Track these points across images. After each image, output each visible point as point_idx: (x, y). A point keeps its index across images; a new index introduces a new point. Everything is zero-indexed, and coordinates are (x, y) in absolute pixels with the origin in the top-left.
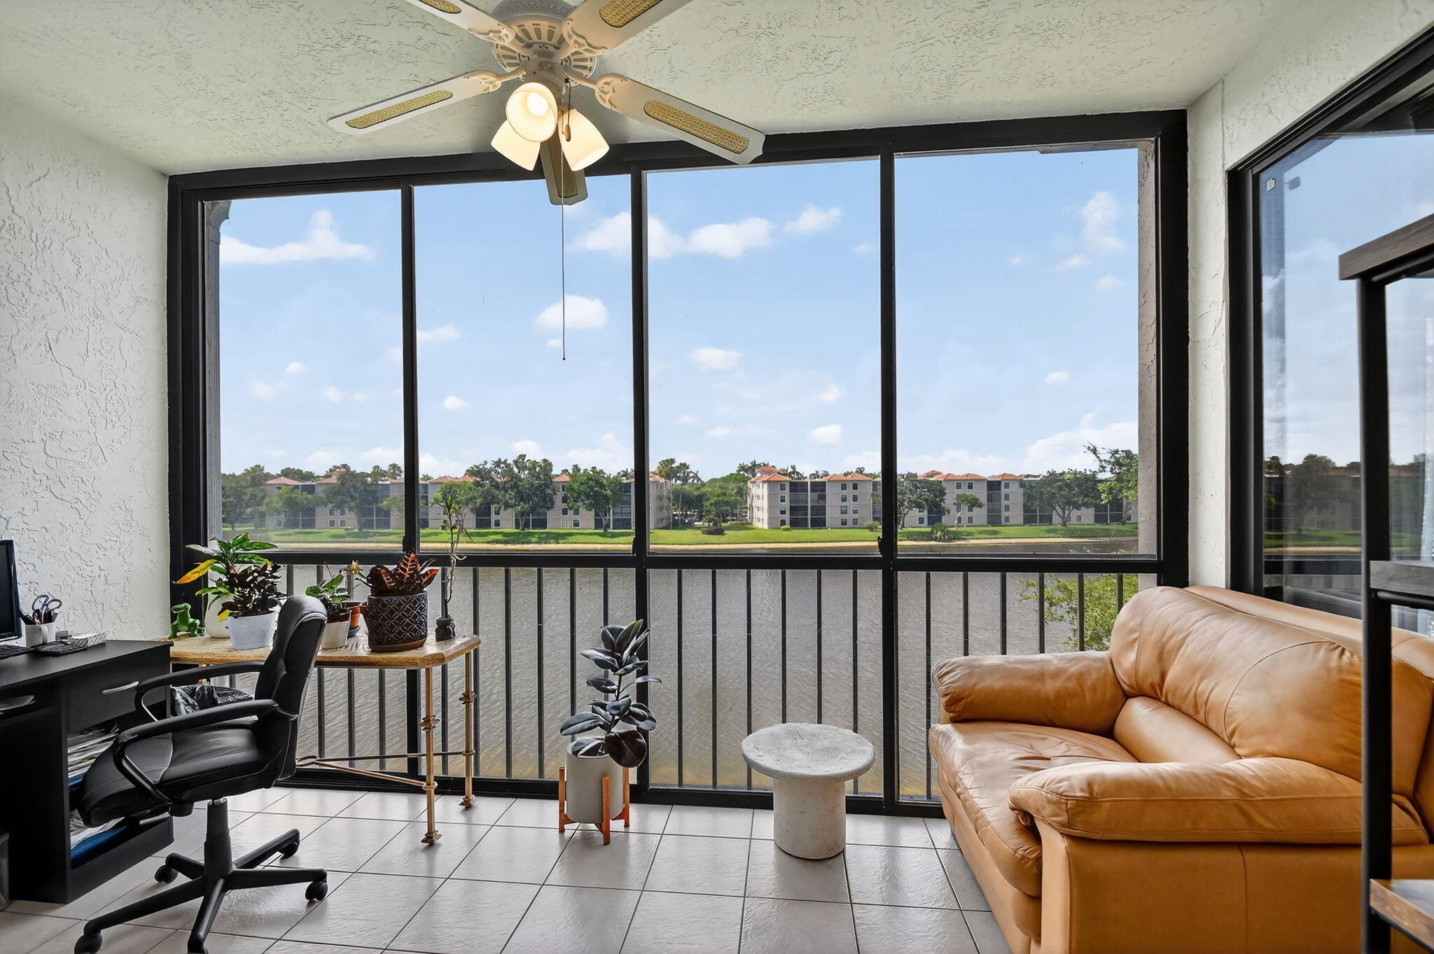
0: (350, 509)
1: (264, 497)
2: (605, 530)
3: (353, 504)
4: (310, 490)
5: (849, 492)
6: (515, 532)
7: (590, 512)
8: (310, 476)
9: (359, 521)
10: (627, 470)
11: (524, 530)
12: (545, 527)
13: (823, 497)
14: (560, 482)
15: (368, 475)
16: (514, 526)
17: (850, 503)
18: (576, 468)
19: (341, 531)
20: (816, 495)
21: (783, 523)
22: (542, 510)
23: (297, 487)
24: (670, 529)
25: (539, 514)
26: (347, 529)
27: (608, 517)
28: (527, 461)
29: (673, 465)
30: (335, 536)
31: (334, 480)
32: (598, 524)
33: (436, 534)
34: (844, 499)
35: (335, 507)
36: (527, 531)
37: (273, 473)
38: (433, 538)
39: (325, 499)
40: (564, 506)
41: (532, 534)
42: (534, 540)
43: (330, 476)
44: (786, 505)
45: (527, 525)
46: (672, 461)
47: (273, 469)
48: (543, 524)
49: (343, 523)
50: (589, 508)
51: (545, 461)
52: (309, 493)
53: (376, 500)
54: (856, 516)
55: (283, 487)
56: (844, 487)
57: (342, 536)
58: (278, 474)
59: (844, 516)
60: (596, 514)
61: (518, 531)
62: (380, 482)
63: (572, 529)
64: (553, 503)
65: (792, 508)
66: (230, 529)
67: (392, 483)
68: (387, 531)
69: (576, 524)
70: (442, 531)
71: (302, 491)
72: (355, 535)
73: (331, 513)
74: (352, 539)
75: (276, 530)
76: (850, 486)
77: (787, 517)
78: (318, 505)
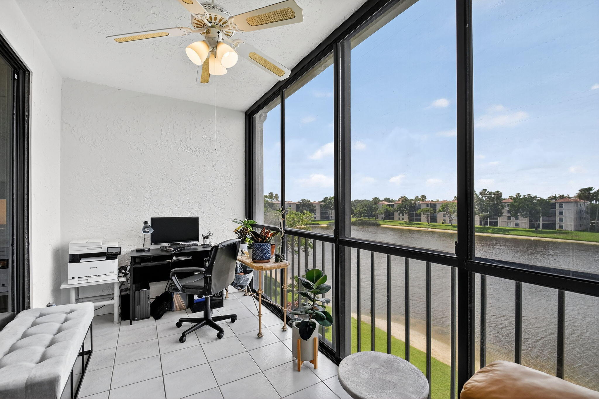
0: (406, 214)
1: (378, 209)
2: (536, 229)
3: (407, 211)
4: (392, 206)
6: (479, 227)
7: (526, 219)
8: (392, 201)
9: (409, 218)
10: (555, 195)
11: (484, 226)
12: (497, 225)
14: (507, 203)
15: (413, 200)
16: (479, 224)
18: (518, 195)
19: (402, 222)
22: (495, 217)
23: (388, 205)
24: (588, 232)
25: (494, 219)
26: (404, 221)
27: (538, 222)
28: (488, 192)
29: (590, 192)
30: (400, 224)
31: (400, 202)
32: (531, 226)
33: (440, 225)
35: (400, 212)
36: (486, 227)
37: (381, 200)
38: (438, 227)
39: (397, 210)
40: (509, 215)
41: (489, 229)
42: (490, 231)
43: (399, 201)
45: (486, 224)
46: (590, 189)
47: (381, 198)
48: (496, 224)
49: (403, 219)
50: (524, 216)
51: (498, 192)
52: (392, 207)
53: (416, 210)
55: (384, 205)
57: (403, 224)
58: (383, 200)
60: (530, 220)
61: (481, 226)
62: (417, 203)
63: (513, 227)
64: (502, 213)
66: (368, 219)
67: (422, 203)
68: (419, 223)
69: (517, 225)
70: (442, 224)
71: (390, 206)
72: (408, 224)
73: (399, 215)
74: (406, 225)
75: (381, 220)
78: (394, 211)
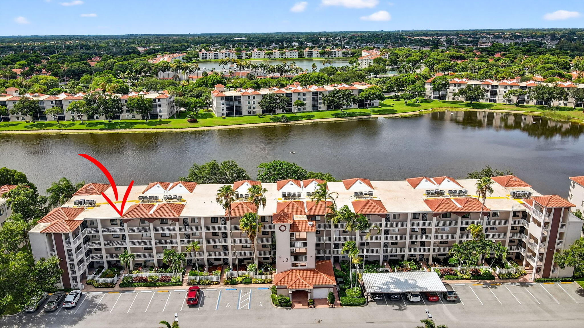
2: (146, 120)
5: (251, 100)
12: (119, 119)
13: (240, 102)
17: (252, 104)
20: (237, 102)
21: (223, 114)
32: (143, 117)
34: (249, 103)
40: (127, 109)
44: (224, 107)
54: (255, 110)
56: (249, 98)
59: (250, 110)
63: (132, 119)
64: (122, 111)
65: (227, 108)
69: (133, 117)
76: (251, 97)
77: (225, 112)
